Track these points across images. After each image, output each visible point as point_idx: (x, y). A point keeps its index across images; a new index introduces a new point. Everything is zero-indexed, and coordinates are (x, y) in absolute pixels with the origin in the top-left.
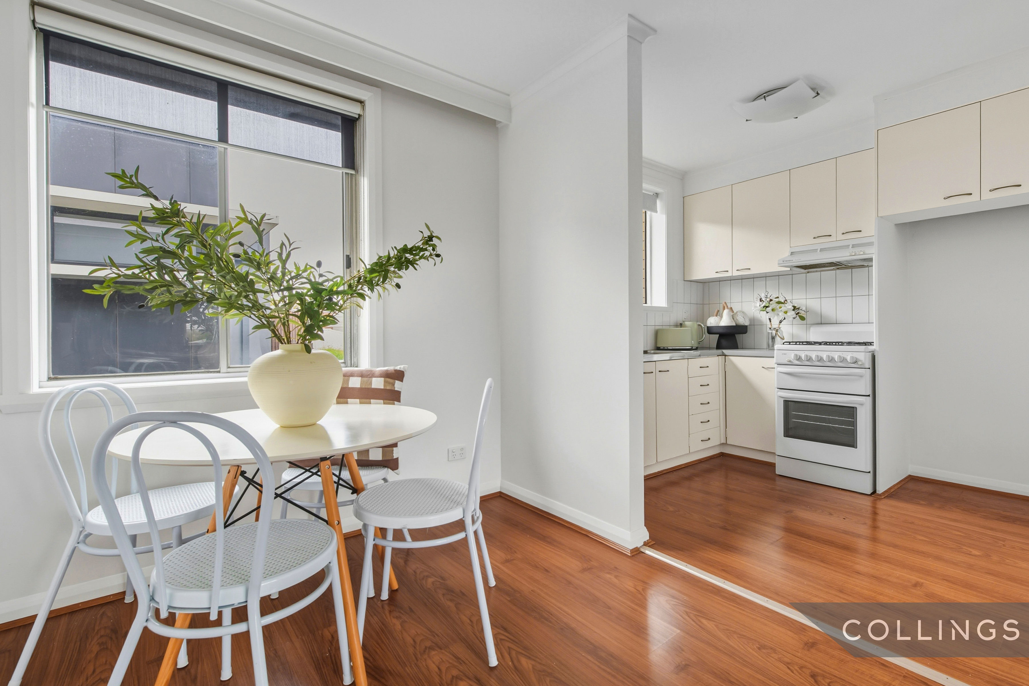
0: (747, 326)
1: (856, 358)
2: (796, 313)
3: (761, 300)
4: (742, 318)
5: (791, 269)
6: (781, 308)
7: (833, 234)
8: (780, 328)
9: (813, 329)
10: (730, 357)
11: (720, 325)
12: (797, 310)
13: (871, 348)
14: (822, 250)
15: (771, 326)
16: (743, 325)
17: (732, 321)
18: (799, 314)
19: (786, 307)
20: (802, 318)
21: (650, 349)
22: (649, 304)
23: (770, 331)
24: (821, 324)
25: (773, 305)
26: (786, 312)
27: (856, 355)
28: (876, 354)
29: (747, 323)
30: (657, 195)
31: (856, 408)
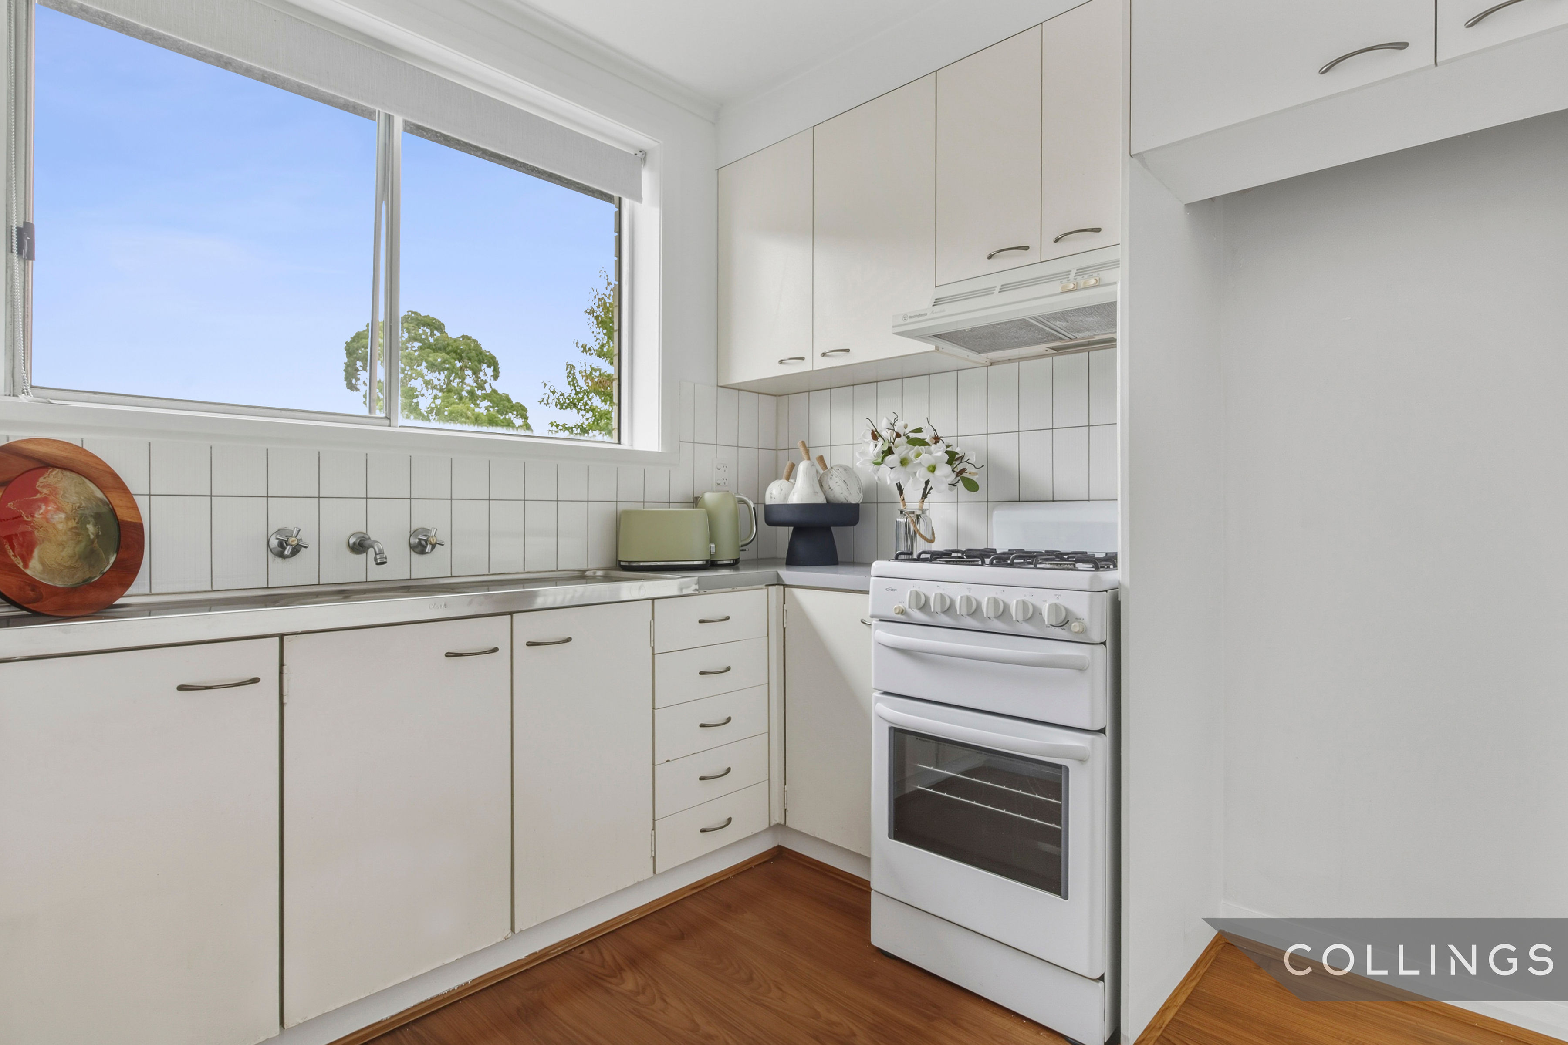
0: (857, 505)
1: (1067, 610)
2: (957, 470)
3: (875, 436)
4: (841, 483)
5: (937, 348)
6: (918, 455)
7: (1033, 243)
8: (923, 512)
9: (1002, 516)
10: (795, 590)
11: (788, 503)
12: (957, 463)
13: (1110, 577)
14: (1004, 288)
15: (904, 505)
16: (845, 501)
17: (816, 493)
18: (964, 475)
19: (931, 453)
20: (972, 486)
21: (598, 566)
22: (626, 445)
23: (901, 520)
24: (1019, 501)
25: (902, 449)
26: (933, 469)
27: (1068, 601)
28: (1122, 599)
29: (854, 498)
30: (643, 156)
31: (1067, 769)
